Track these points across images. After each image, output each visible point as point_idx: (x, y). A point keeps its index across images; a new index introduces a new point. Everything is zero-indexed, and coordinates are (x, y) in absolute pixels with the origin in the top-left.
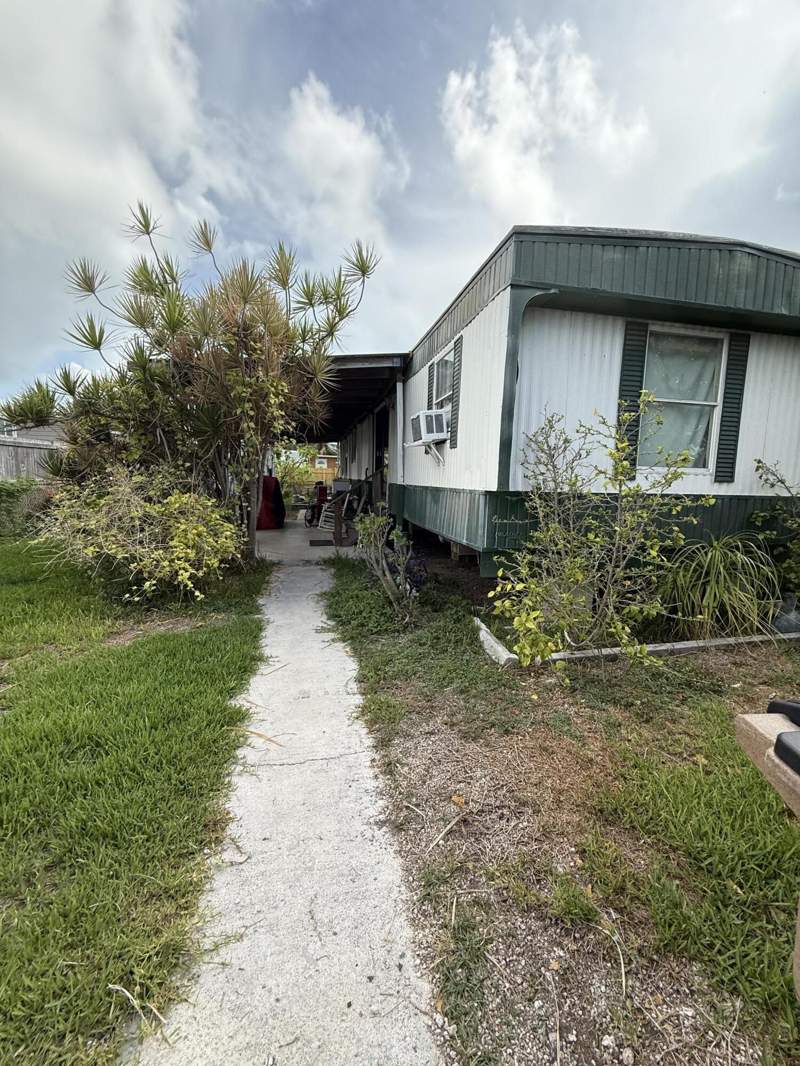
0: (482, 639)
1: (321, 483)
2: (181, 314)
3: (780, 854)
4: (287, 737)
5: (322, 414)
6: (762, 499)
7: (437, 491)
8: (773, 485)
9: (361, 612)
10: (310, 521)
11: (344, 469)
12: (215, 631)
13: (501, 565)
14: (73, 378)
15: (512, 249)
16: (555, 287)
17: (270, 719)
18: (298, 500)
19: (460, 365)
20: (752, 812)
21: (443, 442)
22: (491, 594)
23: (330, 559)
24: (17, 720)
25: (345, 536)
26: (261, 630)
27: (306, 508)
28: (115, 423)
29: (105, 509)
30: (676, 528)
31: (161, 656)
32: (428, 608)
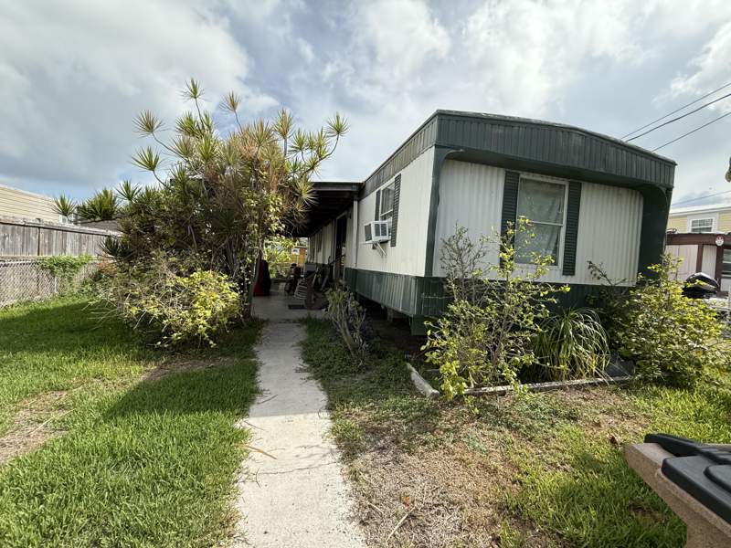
0: (413, 378)
1: (295, 265)
2: (213, 150)
3: (632, 539)
4: (279, 451)
5: (303, 220)
6: (593, 287)
7: (380, 275)
8: (599, 278)
9: (328, 358)
10: (288, 292)
11: (312, 256)
12: (223, 370)
13: (429, 327)
14: (132, 188)
15: (436, 123)
16: (462, 148)
17: (266, 438)
18: (278, 275)
19: (399, 193)
20: (610, 507)
21: (387, 242)
22: (423, 348)
23: (303, 318)
24: (74, 439)
25: (313, 302)
26: (256, 370)
27: (284, 281)
28: (159, 220)
29: (148, 280)
30: (543, 306)
31: (184, 390)
32: (375, 356)
